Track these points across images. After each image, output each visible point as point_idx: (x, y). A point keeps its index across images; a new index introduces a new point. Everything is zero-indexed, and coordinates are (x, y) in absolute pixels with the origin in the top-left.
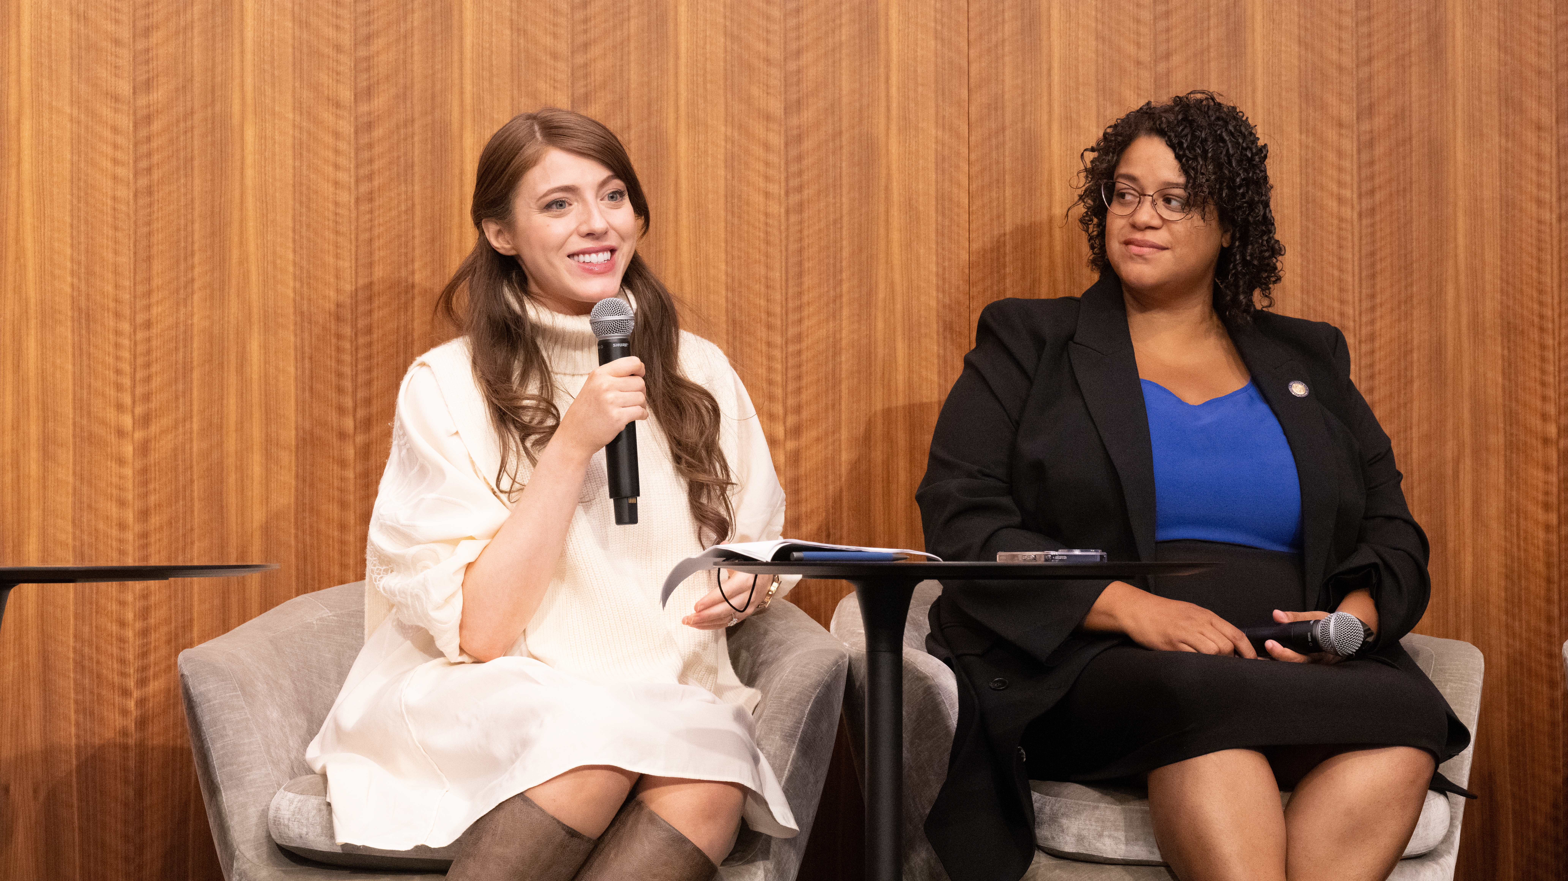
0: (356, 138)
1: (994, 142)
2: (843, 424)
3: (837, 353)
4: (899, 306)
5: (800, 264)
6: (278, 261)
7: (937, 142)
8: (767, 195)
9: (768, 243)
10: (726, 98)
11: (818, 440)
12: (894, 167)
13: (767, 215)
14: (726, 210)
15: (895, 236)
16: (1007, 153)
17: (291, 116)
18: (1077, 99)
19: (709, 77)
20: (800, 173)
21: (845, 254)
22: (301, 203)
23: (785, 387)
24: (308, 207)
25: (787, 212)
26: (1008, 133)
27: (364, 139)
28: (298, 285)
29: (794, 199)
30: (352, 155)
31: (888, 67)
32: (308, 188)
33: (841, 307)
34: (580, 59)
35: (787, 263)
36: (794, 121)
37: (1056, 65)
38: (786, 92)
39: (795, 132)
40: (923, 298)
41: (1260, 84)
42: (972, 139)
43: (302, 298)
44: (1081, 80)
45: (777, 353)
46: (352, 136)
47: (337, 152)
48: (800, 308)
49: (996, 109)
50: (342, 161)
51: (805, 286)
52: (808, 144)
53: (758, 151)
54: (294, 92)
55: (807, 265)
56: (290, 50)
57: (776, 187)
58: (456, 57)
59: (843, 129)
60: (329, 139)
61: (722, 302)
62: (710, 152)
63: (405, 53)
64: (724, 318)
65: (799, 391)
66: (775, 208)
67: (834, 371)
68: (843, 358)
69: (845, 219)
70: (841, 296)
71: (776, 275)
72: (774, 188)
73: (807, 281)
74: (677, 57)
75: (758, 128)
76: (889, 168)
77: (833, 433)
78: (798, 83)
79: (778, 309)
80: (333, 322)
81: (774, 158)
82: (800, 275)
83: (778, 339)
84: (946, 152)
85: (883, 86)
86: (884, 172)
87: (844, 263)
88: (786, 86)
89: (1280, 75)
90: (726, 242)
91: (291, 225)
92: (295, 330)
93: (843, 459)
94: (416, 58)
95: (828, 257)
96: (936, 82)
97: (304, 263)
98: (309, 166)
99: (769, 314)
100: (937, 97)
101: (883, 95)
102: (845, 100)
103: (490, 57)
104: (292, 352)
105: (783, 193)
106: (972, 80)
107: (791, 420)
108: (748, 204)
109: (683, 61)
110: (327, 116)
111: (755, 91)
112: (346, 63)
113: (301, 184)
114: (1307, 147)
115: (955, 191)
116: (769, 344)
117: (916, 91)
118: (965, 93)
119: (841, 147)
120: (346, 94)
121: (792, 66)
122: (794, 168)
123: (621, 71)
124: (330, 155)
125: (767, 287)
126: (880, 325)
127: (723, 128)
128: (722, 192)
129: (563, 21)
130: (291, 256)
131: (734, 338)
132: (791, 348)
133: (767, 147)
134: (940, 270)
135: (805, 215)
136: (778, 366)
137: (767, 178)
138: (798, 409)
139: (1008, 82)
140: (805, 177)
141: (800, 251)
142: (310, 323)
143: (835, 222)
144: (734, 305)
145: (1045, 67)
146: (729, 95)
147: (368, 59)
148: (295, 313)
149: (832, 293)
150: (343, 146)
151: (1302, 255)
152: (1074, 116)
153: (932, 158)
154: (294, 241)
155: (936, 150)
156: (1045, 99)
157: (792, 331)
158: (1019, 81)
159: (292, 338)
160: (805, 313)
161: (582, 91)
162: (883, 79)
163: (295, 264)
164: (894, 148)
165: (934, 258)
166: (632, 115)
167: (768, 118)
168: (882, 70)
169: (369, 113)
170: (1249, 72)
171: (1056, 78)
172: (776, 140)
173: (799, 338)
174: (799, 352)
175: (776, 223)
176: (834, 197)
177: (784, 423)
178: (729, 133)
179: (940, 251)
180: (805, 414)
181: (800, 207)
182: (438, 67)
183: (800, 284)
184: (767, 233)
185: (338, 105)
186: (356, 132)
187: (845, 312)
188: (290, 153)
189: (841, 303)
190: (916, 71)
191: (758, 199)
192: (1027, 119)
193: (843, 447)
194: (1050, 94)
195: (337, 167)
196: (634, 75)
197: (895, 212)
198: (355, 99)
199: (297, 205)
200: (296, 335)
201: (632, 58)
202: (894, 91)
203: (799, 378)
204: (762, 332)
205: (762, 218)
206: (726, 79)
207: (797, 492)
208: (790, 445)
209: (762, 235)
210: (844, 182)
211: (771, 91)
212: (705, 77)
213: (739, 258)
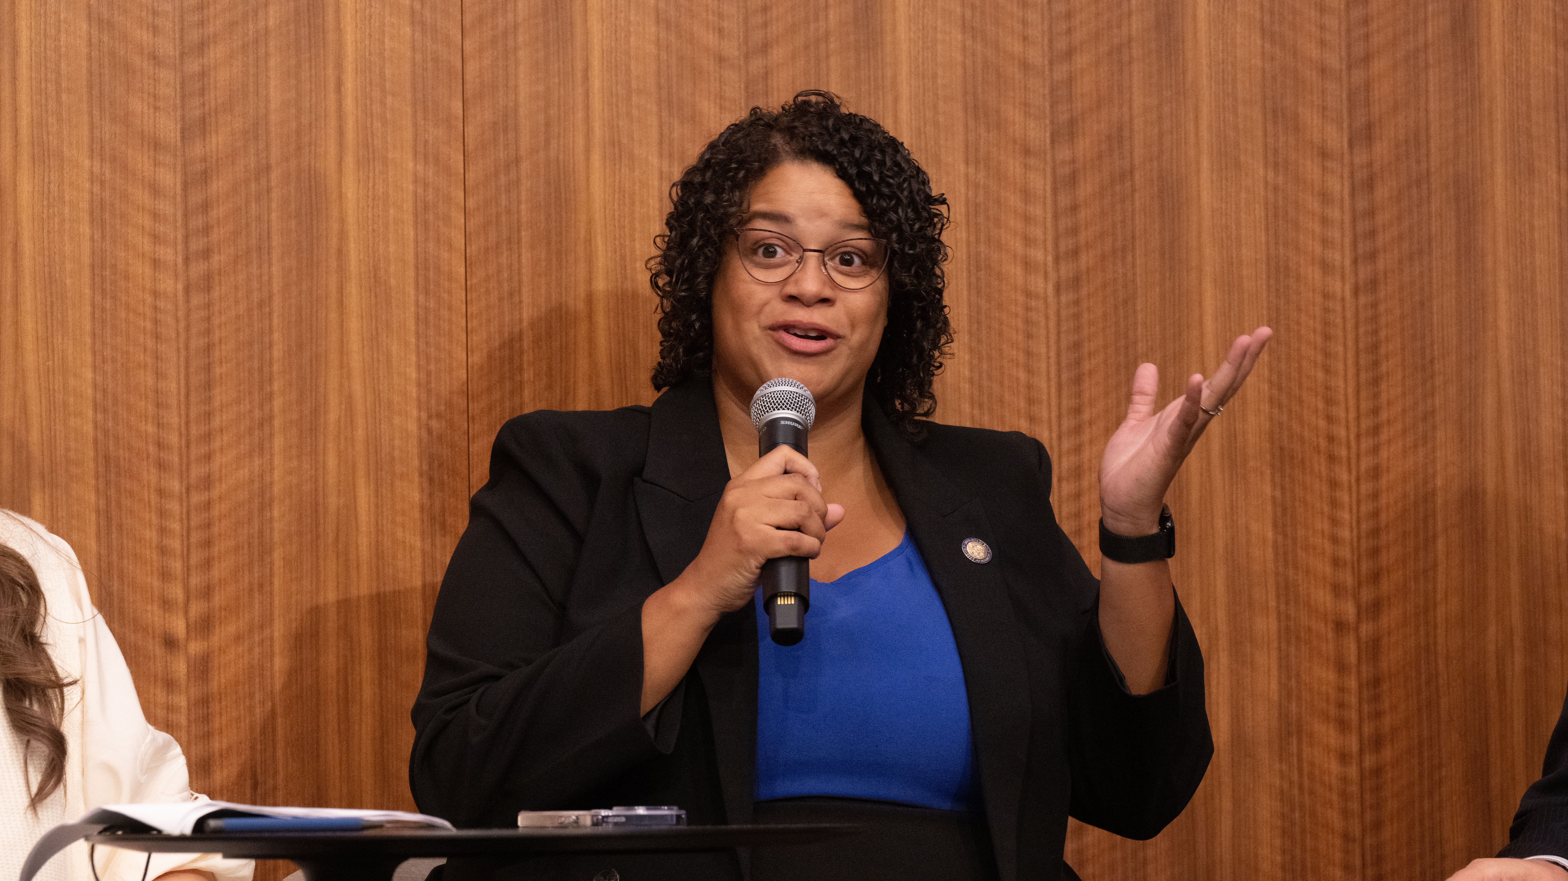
1: (503, 179)
2: (276, 612)
3: (265, 505)
4: (360, 433)
5: (208, 368)
7: (415, 182)
8: (156, 263)
9: (157, 337)
10: (91, 116)
11: (238, 638)
12: (351, 219)
13: (156, 294)
14: (93, 288)
15: (354, 325)
16: (523, 198)
18: (629, 114)
19: (64, 85)
20: (207, 230)
21: (277, 353)
23: (186, 558)
25: (187, 290)
26: (525, 166)
29: (198, 269)
31: (339, 66)
33: (271, 435)
35: (187, 367)
36: (197, 150)
37: (596, 62)
38: (183, 107)
39: (198, 167)
40: (397, 420)
41: (905, 90)
42: (471, 176)
44: (634, 85)
45: (174, 507)
48: (208, 437)
49: (506, 130)
51: (217, 404)
52: (218, 186)
53: (141, 196)
55: (217, 371)
57: (170, 251)
59: (273, 162)
61: (89, 428)
62: (67, 198)
64: (91, 454)
65: (208, 564)
66: (168, 284)
67: (261, 532)
68: (276, 513)
69: (277, 300)
70: (271, 418)
71: (172, 386)
72: (166, 254)
73: (220, 395)
74: (15, 53)
75: (141, 162)
76: (342, 221)
77: (262, 627)
78: (202, 92)
79: (174, 439)
81: (165, 207)
82: (208, 386)
83: (175, 485)
84: (430, 197)
85: (332, 96)
86: (335, 226)
87: (275, 368)
88: (183, 97)
89: (935, 76)
90: (94, 336)
93: (277, 667)
95: (251, 357)
96: (414, 89)
99: (159, 445)
100: (415, 112)
101: (332, 110)
102: (274, 118)
105: (180, 260)
106: (468, 86)
107: (196, 609)
108: (126, 278)
109: (24, 58)
111: (137, 105)
114: (977, 186)
115: (445, 255)
116: (161, 493)
117: (383, 103)
118: (457, 106)
119: (269, 191)
121: (193, 66)
122: (197, 222)
125: (158, 405)
126: (332, 462)
127: (87, 163)
128: (86, 260)
131: (108, 483)
132: (196, 498)
133: (155, 190)
134: (423, 376)
135: (216, 294)
136: (176, 526)
137: (156, 238)
138: (207, 592)
139: (524, 90)
140: (215, 236)
141: (208, 348)
143: (261, 304)
144: (106, 433)
145: (579, 65)
146: (96, 112)
149: (257, 414)
152: (625, 141)
153: (408, 206)
155: (415, 193)
156: (580, 115)
157: (197, 472)
158: (541, 88)
160: (217, 444)
162: (331, 86)
164: (351, 192)
165: (414, 358)
167: (156, 145)
168: (331, 71)
170: (889, 73)
171: (596, 84)
172: (169, 179)
173: (207, 482)
174: (208, 505)
175: (170, 307)
176: (260, 267)
177: (186, 613)
178: (96, 170)
179: (422, 346)
180: (218, 600)
181: (207, 283)
183: (209, 400)
184: (156, 322)
187: (278, 442)
189: (272, 428)
190: (382, 73)
191: (141, 270)
192: (554, 145)
193: (277, 649)
194: (587, 108)
197: (353, 289)
202: (349, 104)
203: (208, 543)
204: (150, 475)
205: (149, 299)
206: (90, 87)
207: (206, 719)
208: (195, 647)
209: (149, 325)
210: (274, 243)
211: (161, 104)
212: (58, 83)
213: (114, 360)
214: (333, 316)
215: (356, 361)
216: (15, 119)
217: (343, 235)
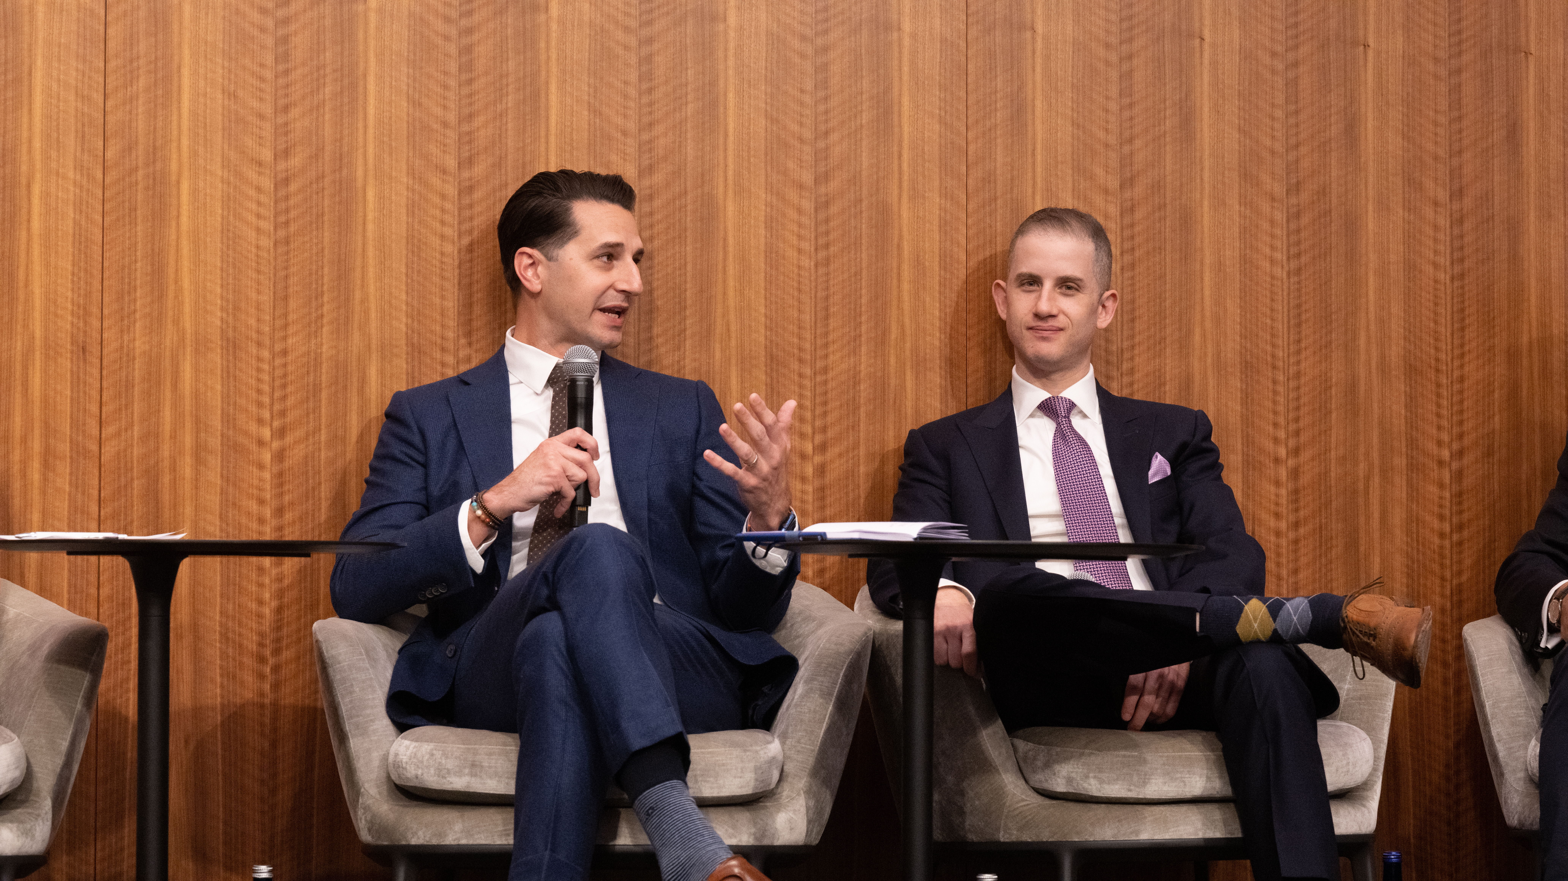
0: (459, 199)
1: (988, 209)
2: (862, 442)
3: (857, 383)
4: (908, 345)
5: (827, 309)
6: (393, 301)
7: (940, 209)
8: (800, 251)
9: (800, 290)
10: (766, 171)
11: (840, 455)
12: (905, 229)
13: (799, 267)
14: (766, 264)
15: (906, 286)
16: (999, 218)
17: (405, 180)
18: (1057, 174)
19: (752, 153)
20: (827, 233)
21: (864, 300)
22: (413, 252)
23: (813, 411)
24: (419, 256)
25: (816, 266)
27: (466, 201)
28: (410, 321)
29: (822, 254)
30: (456, 213)
31: (900, 145)
32: (419, 240)
33: (860, 345)
34: (645, 137)
35: (816, 307)
36: (823, 190)
37: (1039, 147)
38: (816, 166)
39: (823, 199)
40: (928, 338)
41: (1207, 164)
42: (970, 207)
43: (413, 332)
44: (1059, 158)
45: (807, 383)
46: (456, 197)
47: (443, 210)
48: (826, 345)
49: (989, 182)
50: (448, 218)
51: (831, 328)
52: (834, 209)
53: (792, 214)
54: (408, 160)
55: (832, 310)
56: (405, 125)
57: (807, 244)
58: (543, 133)
59: (863, 196)
60: (437, 200)
61: (762, 339)
62: (753, 214)
63: (500, 129)
64: (764, 353)
65: (825, 414)
66: (806, 262)
67: (854, 398)
68: (862, 388)
69: (864, 272)
70: (860, 336)
71: (807, 317)
72: (805, 245)
73: (833, 323)
74: (726, 136)
75: (792, 195)
76: (900, 230)
77: (854, 449)
78: (826, 158)
79: (807, 346)
80: (438, 351)
81: (805, 220)
82: (827, 318)
83: (808, 371)
84: (948, 217)
85: (896, 162)
86: (896, 232)
87: (863, 309)
88: (816, 161)
90: (766, 289)
91: (404, 271)
92: (407, 359)
93: (861, 472)
94: (510, 133)
95: (850, 303)
96: (940, 159)
97: (415, 303)
98: (420, 222)
99: (800, 349)
100: (941, 171)
101: (896, 168)
102: (865, 173)
103: (571, 133)
104: (404, 377)
105: (813, 249)
106: (969, 158)
107: (818, 439)
108: (784, 258)
109: (731, 138)
110: (435, 181)
111: (791, 165)
112: (452, 136)
113: (413, 236)
114: (1245, 217)
115: (955, 250)
116: (801, 375)
117: (923, 166)
118: (964, 169)
119: (861, 212)
120: (451, 163)
121: (821, 144)
122: (822, 228)
123: (680, 146)
124: (438, 213)
125: (799, 328)
126: (893, 360)
127: (764, 195)
128: (762, 248)
129: (632, 104)
130: (404, 297)
131: (772, 369)
132: (819, 379)
133: (800, 211)
134: (943, 315)
135: (832, 267)
136: (808, 394)
137: (800, 237)
138: (824, 429)
139: (1000, 159)
140: (831, 237)
141: (827, 298)
142: (419, 352)
143: (856, 274)
144: (771, 341)
145: (1030, 147)
146: (769, 168)
147: (469, 133)
148: (407, 344)
149: (853, 334)
150: (448, 206)
151: (1241, 307)
152: (1054, 189)
153: (936, 222)
154: (407, 285)
155: (940, 215)
156: (1030, 175)
157: (820, 364)
158: (1009, 160)
159: (405, 366)
160: (831, 349)
161: (647, 162)
162: (896, 156)
163: (407, 304)
164: (905, 214)
165: (938, 305)
166: (689, 183)
167: (801, 187)
168: (895, 148)
169: (470, 179)
170: (1198, 154)
171: (1039, 158)
172: (808, 205)
173: (825, 370)
174: (825, 382)
175: (807, 274)
176: (855, 254)
177: (813, 441)
178: (769, 199)
179: (943, 299)
180: (830, 434)
181: (827, 261)
182: (528, 141)
183: (827, 325)
184: (799, 283)
185: (444, 172)
186: (459, 195)
187: (864, 349)
188: (404, 211)
189: (860, 341)
190: (923, 149)
191: (791, 254)
192: (1015, 191)
193: (861, 461)
194: (1034, 171)
195: (443, 223)
196: (690, 150)
197: (905, 267)
198: (459, 167)
199: (410, 255)
200: (407, 363)
201: (689, 135)
202: (905, 166)
203: (825, 403)
204: (795, 366)
205: (796, 271)
206: (766, 154)
207: (823, 499)
208: (818, 459)
209: (795, 284)
210: (863, 241)
211: (804, 164)
212: (749, 152)
213: (776, 303)
214: (895, 281)
215: (906, 306)
216: (725, 172)
217: (901, 237)
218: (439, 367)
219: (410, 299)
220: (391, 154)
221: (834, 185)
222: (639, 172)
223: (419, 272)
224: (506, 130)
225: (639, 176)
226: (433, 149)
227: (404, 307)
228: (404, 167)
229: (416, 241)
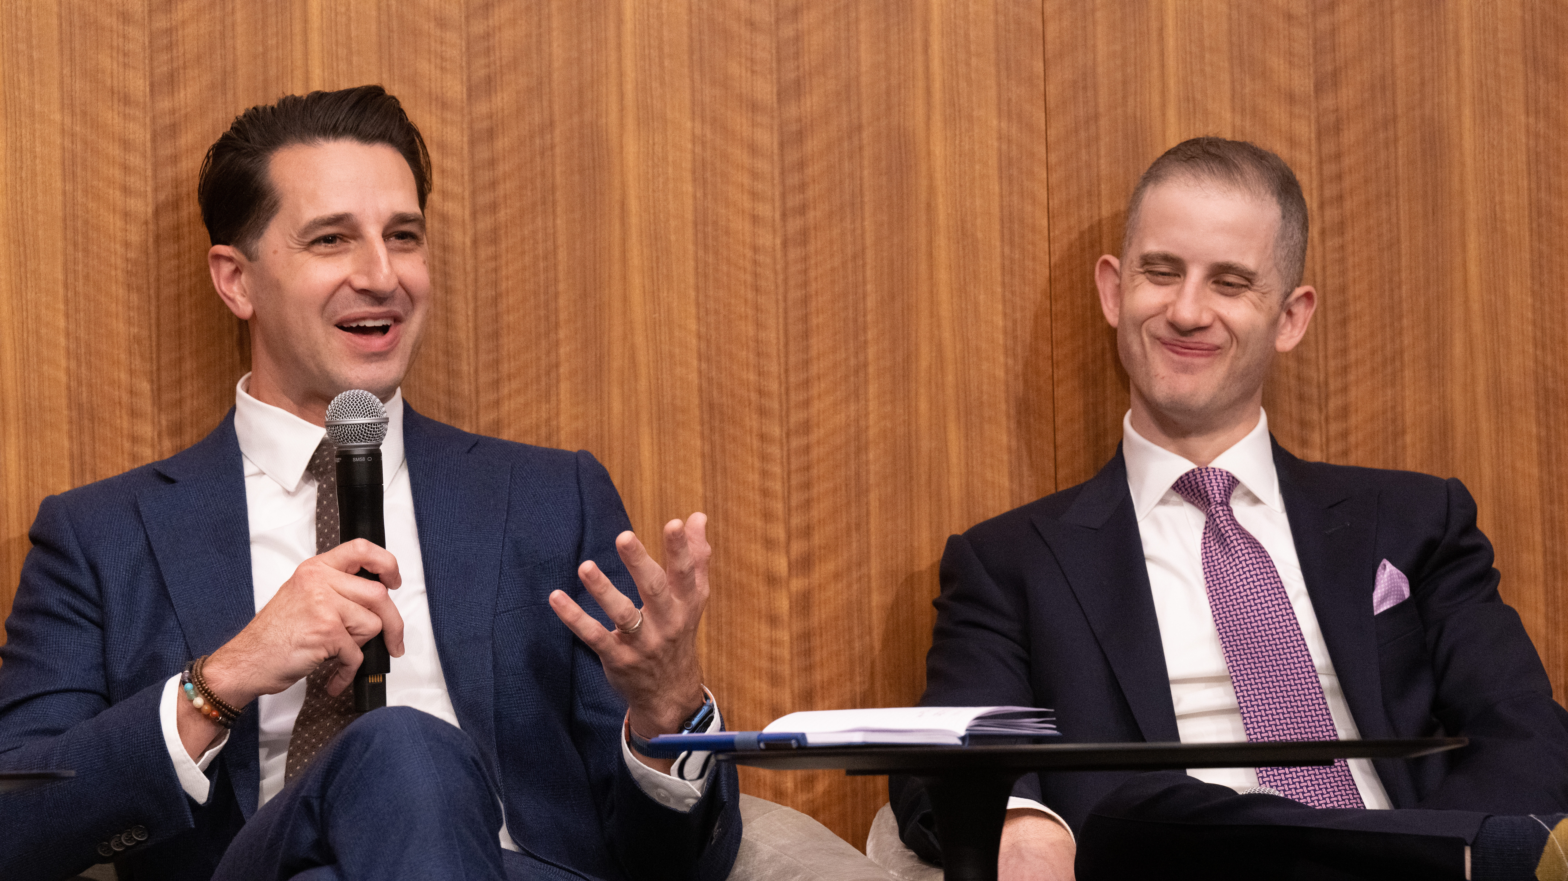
218: (127, 445)
219: (72, 327)
220: (31, 73)
221: (812, 103)
222: (470, 90)
223: (87, 277)
224: (233, 25)
225: (469, 96)
226: (106, 61)
227: (62, 341)
228: (56, 94)
229: (79, 224)
